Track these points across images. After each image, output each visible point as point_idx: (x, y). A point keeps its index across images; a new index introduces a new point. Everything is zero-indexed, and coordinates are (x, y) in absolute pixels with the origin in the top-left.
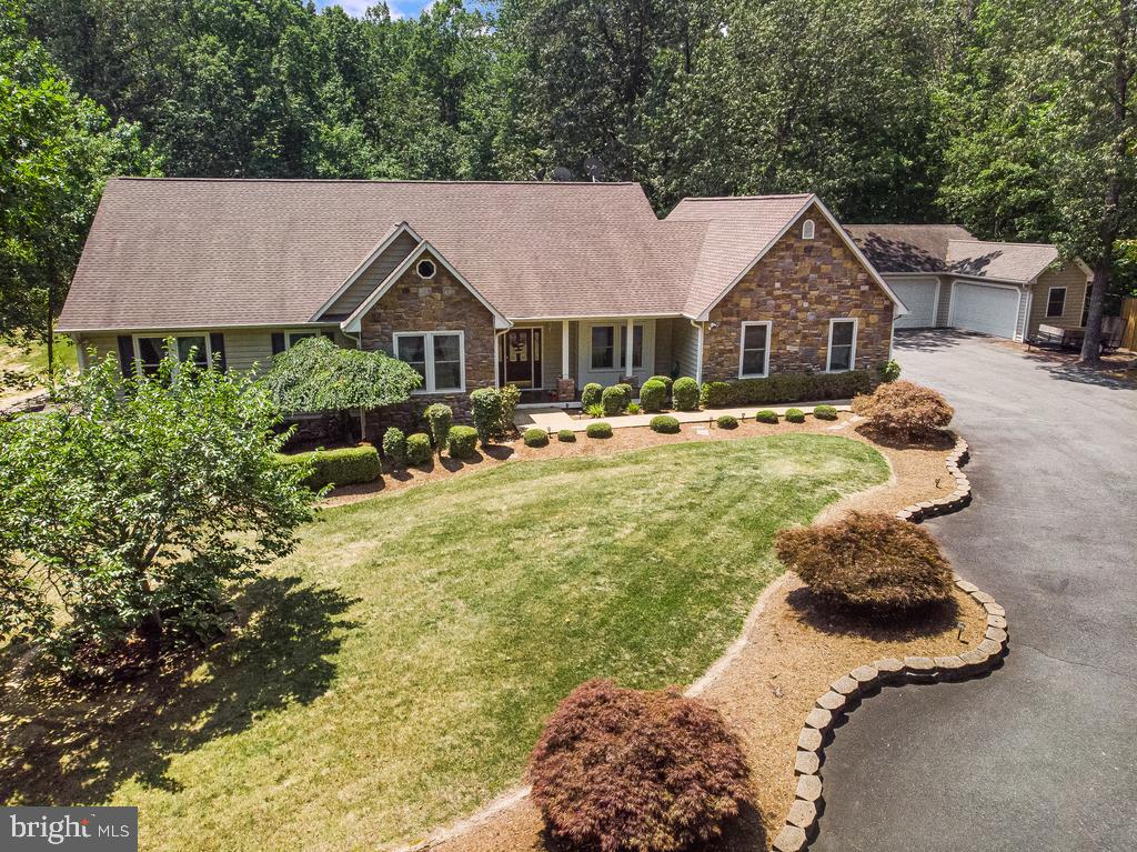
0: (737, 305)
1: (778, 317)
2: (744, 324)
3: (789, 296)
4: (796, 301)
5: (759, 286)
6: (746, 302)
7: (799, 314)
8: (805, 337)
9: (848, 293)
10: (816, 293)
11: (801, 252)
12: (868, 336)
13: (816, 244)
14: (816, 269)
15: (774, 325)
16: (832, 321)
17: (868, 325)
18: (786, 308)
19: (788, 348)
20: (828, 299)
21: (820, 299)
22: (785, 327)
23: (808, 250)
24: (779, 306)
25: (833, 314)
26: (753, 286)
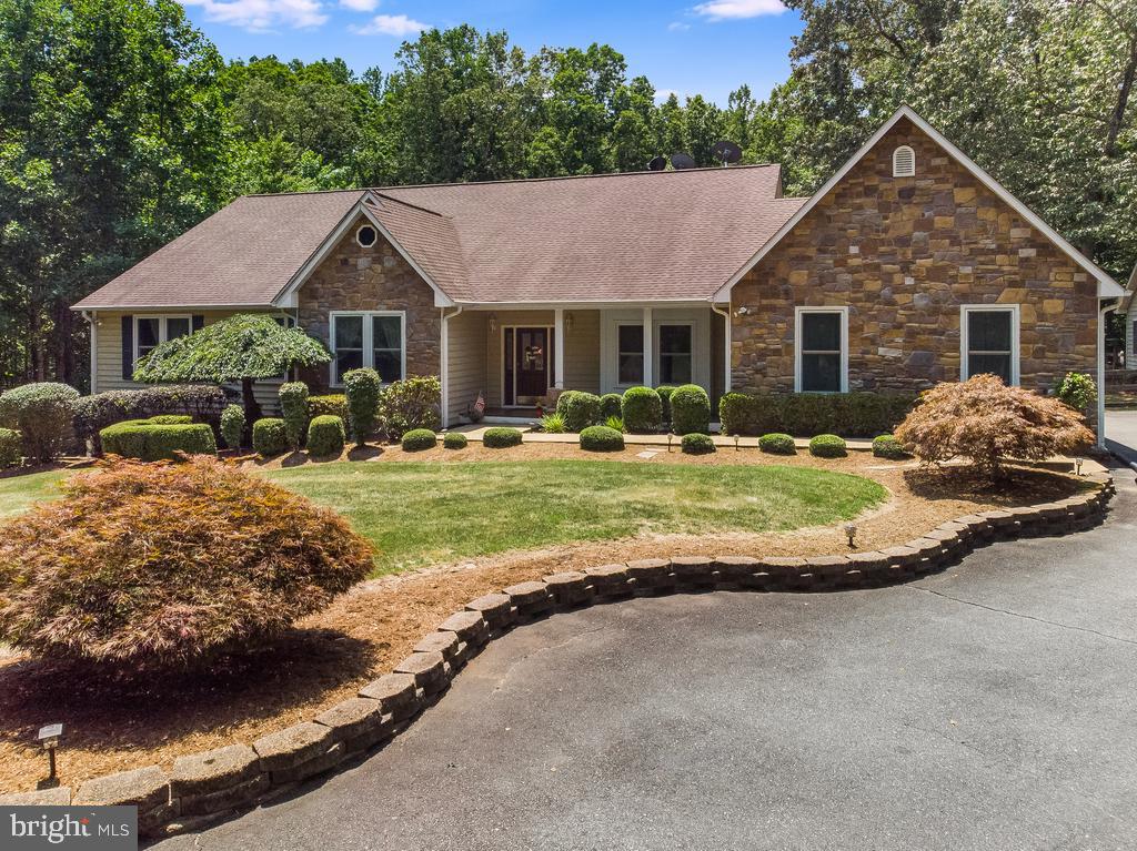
0: (785, 281)
1: (859, 300)
2: (799, 311)
3: (877, 267)
4: (890, 274)
5: (820, 251)
6: (799, 277)
7: (896, 297)
8: (912, 334)
9: (993, 262)
10: (928, 262)
11: (893, 197)
12: (1044, 336)
13: (922, 184)
14: (925, 225)
15: (852, 314)
16: (965, 309)
17: (1042, 316)
18: (873, 286)
19: (881, 351)
20: (952, 273)
21: (935, 274)
22: (874, 318)
23: (907, 194)
24: (858, 285)
25: (965, 298)
26: (812, 252)
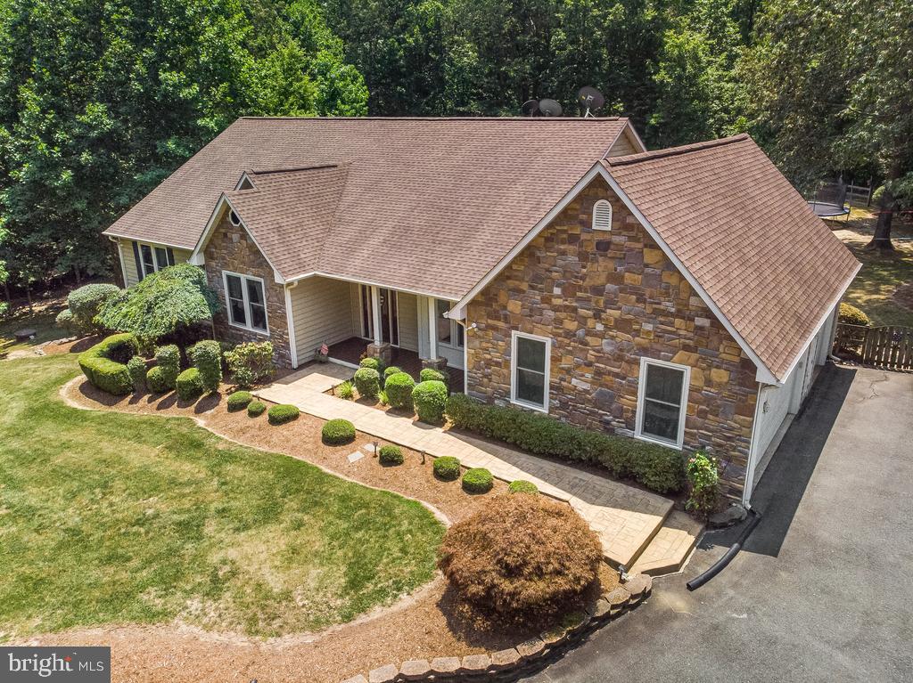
0: (505, 308)
1: (559, 335)
2: (515, 334)
3: (575, 310)
4: (585, 318)
5: (532, 287)
6: (514, 306)
7: (589, 339)
8: (599, 373)
9: (672, 324)
10: (616, 313)
11: (591, 248)
12: (708, 400)
13: (616, 239)
14: (615, 278)
15: (553, 345)
16: (645, 361)
17: (709, 382)
18: (571, 325)
19: (574, 381)
20: (636, 327)
21: (622, 325)
22: (570, 353)
23: (603, 246)
24: (559, 322)
25: (645, 351)
26: (524, 286)
